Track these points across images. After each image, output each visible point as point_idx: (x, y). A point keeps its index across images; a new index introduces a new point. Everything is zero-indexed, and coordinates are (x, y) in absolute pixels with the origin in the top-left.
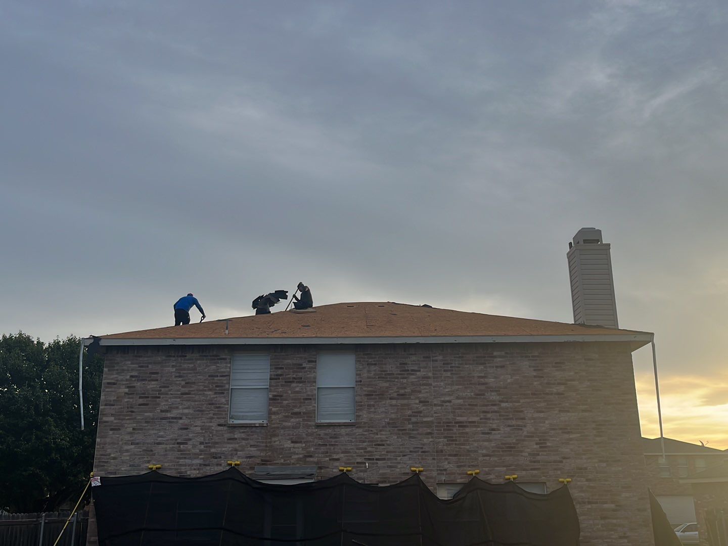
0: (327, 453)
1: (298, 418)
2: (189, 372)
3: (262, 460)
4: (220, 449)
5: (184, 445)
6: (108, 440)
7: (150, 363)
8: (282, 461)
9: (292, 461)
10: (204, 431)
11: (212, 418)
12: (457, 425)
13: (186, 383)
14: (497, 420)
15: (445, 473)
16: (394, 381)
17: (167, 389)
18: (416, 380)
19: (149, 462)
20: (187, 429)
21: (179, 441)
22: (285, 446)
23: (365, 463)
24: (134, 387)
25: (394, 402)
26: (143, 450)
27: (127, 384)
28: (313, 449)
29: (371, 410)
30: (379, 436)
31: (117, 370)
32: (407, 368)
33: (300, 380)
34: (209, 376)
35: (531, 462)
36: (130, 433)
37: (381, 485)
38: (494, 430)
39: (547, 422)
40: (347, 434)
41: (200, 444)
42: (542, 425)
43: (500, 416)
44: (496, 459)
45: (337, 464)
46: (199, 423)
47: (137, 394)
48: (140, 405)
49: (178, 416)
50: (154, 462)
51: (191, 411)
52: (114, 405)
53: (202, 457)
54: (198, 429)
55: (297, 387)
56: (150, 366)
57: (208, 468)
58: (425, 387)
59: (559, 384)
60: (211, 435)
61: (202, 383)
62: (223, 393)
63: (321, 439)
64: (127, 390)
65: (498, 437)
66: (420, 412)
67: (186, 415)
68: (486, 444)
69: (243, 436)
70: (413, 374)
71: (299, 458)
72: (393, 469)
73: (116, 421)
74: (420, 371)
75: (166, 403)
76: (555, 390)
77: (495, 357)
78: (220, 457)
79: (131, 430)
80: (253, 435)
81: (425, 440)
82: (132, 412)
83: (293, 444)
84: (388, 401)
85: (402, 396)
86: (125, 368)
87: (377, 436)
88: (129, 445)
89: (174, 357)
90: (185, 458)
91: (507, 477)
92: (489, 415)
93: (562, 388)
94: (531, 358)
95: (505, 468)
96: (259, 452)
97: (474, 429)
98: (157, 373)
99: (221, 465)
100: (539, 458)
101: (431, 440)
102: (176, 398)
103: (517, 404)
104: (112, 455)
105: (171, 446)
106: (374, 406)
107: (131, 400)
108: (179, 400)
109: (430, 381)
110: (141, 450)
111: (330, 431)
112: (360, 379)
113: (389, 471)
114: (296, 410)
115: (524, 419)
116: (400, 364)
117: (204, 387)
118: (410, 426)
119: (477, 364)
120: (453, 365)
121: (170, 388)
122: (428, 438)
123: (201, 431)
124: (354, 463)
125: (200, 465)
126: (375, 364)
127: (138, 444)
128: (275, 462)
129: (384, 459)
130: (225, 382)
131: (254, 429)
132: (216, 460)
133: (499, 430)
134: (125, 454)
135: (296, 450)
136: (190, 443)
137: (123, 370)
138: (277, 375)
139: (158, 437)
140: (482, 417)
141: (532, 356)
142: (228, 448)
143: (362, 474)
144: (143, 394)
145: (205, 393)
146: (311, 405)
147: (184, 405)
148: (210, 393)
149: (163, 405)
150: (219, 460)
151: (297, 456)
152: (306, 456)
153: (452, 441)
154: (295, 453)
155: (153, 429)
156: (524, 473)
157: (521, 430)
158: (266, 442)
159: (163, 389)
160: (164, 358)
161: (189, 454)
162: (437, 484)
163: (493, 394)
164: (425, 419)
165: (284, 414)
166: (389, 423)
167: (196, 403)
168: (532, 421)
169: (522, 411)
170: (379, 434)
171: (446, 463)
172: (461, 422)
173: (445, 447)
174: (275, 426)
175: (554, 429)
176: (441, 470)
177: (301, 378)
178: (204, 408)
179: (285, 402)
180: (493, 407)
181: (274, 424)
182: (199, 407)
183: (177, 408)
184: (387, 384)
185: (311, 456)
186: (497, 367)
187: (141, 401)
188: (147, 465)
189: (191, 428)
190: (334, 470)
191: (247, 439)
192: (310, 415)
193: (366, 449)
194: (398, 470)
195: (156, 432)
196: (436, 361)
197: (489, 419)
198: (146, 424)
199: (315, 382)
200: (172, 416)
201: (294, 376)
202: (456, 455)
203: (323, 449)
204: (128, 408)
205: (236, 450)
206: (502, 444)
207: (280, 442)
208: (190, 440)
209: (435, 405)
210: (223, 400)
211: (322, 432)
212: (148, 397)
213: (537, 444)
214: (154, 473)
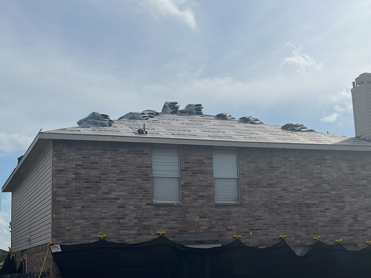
0: (224, 225)
1: (203, 200)
2: (121, 163)
3: (180, 231)
4: (149, 223)
5: (123, 220)
6: (62, 216)
7: (91, 155)
8: (194, 231)
9: (201, 231)
10: (136, 209)
11: (142, 199)
12: (305, 206)
13: (120, 172)
14: (329, 203)
15: (299, 238)
16: (265, 175)
17: (106, 176)
18: (279, 174)
19: (96, 233)
20: (123, 207)
21: (118, 216)
22: (196, 220)
23: (249, 232)
24: (80, 174)
25: (265, 189)
26: (92, 224)
27: (73, 171)
28: (214, 223)
29: (251, 195)
30: (257, 214)
31: (65, 159)
32: (272, 166)
33: (202, 172)
34: (138, 167)
35: (349, 230)
36: (79, 210)
37: (259, 247)
38: (327, 209)
39: (357, 204)
40: (236, 212)
41: (134, 219)
42: (355, 206)
43: (331, 200)
44: (329, 229)
45: (231, 233)
46: (132, 202)
47: (82, 179)
48: (86, 188)
49: (116, 197)
50: (101, 233)
51: (125, 193)
52: (64, 188)
53: (136, 228)
54: (132, 207)
55: (201, 177)
56: (91, 157)
57: (142, 237)
58: (285, 179)
59: (364, 179)
60: (142, 212)
61: (133, 171)
62: (149, 180)
63: (219, 215)
64: (74, 176)
65: (330, 214)
66: (282, 197)
67: (122, 196)
68: (323, 219)
69: (165, 212)
70: (276, 170)
71: (205, 229)
72: (267, 236)
73: (67, 201)
74: (280, 168)
75: (106, 187)
76: (361, 183)
77: (326, 160)
78: (150, 229)
79: (79, 207)
80: (172, 212)
81: (286, 216)
82: (80, 193)
83: (200, 219)
84: (262, 189)
85: (271, 185)
86: (71, 158)
87: (256, 214)
88: (80, 220)
89: (109, 150)
90: (124, 230)
91: (337, 241)
92: (324, 199)
93: (365, 182)
94: (347, 161)
95: (334, 235)
96: (177, 225)
97: (316, 209)
98: (97, 163)
99: (150, 234)
100: (353, 228)
101: (289, 216)
102: (112, 183)
103: (341, 192)
104: (67, 228)
105: (113, 220)
106: (253, 192)
107: (78, 184)
108: (115, 184)
109: (288, 175)
110: (89, 223)
111: (224, 209)
112: (242, 173)
113: (265, 238)
114: (201, 194)
115: (344, 202)
116: (269, 163)
117: (134, 175)
118: (277, 206)
119: (316, 164)
120: (302, 164)
121: (108, 175)
122: (288, 215)
123: (134, 209)
124: (242, 232)
125: (136, 234)
126: (252, 162)
127: (86, 219)
128: (189, 232)
129: (261, 229)
130: (149, 172)
131: (173, 208)
132: (147, 231)
133: (330, 209)
134: (76, 227)
135: (203, 223)
136: (126, 217)
137: (70, 160)
138: (186, 168)
139: (102, 213)
140: (320, 200)
141: (348, 160)
142: (155, 221)
143: (248, 240)
144: (88, 179)
145: (136, 179)
146: (211, 191)
147: (120, 189)
148: (139, 180)
149: (104, 188)
150: (149, 230)
151: (203, 228)
152: (209, 227)
153: (302, 216)
154: (202, 226)
155: (97, 208)
156: (345, 238)
157: (343, 209)
158: (182, 217)
159: (103, 176)
160: (102, 151)
161: (127, 226)
162: (295, 246)
163: (326, 185)
164: (286, 202)
165: (193, 197)
166: (263, 204)
167: (129, 187)
168: (349, 204)
169: (343, 197)
170: (257, 212)
171: (299, 232)
172: (308, 204)
173: (299, 221)
174: (188, 205)
175: (361, 209)
176: (296, 237)
177: (203, 171)
178: (135, 192)
179: (193, 188)
180: (327, 194)
181: (187, 204)
182: (132, 191)
183: (115, 191)
184: (260, 177)
185: (213, 228)
186: (328, 167)
187: (86, 185)
188: (96, 235)
189: (127, 207)
190: (229, 238)
191: (168, 215)
192: (211, 197)
193: (249, 222)
194: (270, 237)
195: (100, 209)
196: (291, 161)
197: (324, 202)
198: (92, 203)
199: (213, 174)
200: (112, 197)
201: (198, 169)
202: (305, 226)
203: (221, 222)
204: (76, 190)
205: (161, 223)
206: (333, 218)
207: (191, 217)
208: (127, 215)
209: (292, 192)
210: (149, 185)
211: (220, 210)
212: (91, 182)
213: (352, 219)
214: (102, 241)
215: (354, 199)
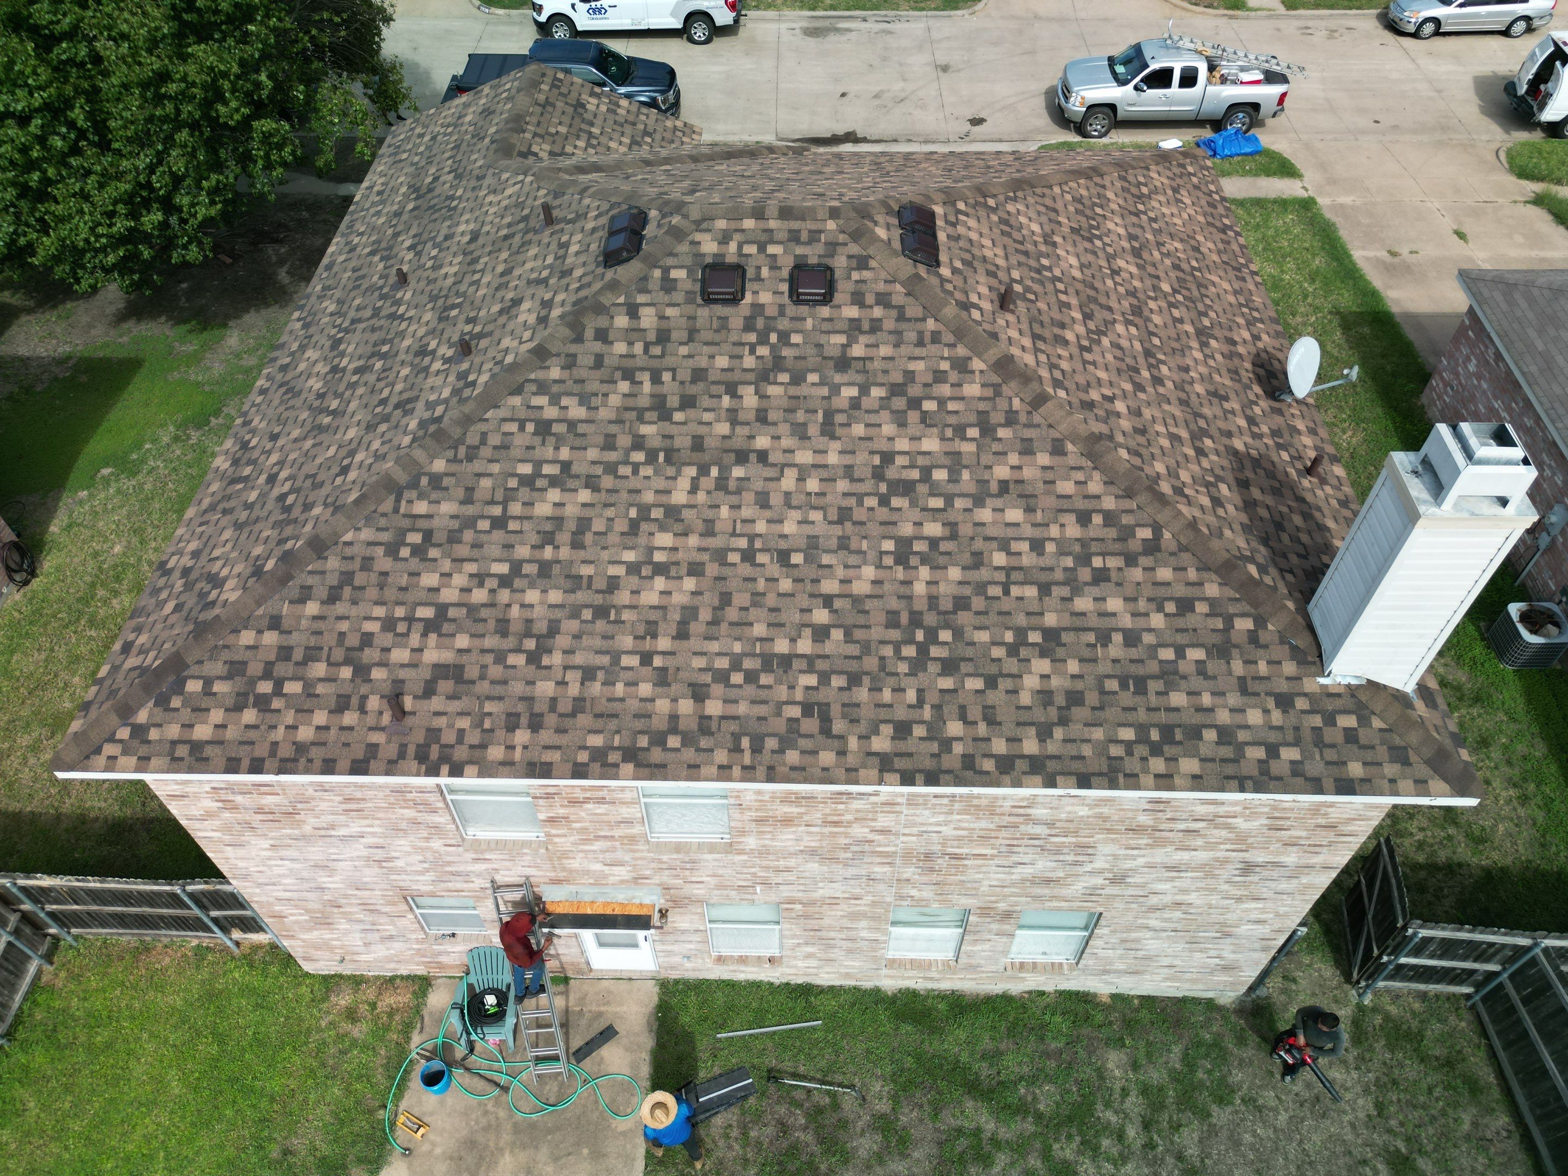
0: (678, 876)
1: (609, 841)
3: (551, 880)
4: (461, 868)
5: (390, 863)
6: (231, 855)
8: (591, 881)
9: (611, 882)
10: (419, 851)
12: (946, 857)
13: (346, 799)
15: (910, 899)
17: (308, 805)
18: (868, 806)
21: (375, 859)
22: (593, 868)
23: (754, 887)
25: (815, 829)
27: (212, 797)
28: (649, 872)
30: (782, 863)
35: (1084, 894)
36: (268, 850)
38: (1022, 864)
40: (715, 860)
45: (699, 886)
46: (403, 842)
47: (245, 809)
48: (263, 821)
49: (354, 834)
51: (378, 830)
52: (207, 820)
55: (598, 808)
58: (886, 815)
59: (1196, 820)
60: (436, 855)
64: (219, 804)
65: (1028, 870)
66: (871, 841)
68: (1001, 876)
69: (503, 857)
71: (623, 879)
72: (809, 893)
73: (227, 837)
75: (318, 820)
76: (1181, 827)
79: (266, 846)
81: (877, 869)
83: (607, 867)
88: (277, 860)
92: (1018, 849)
96: (542, 873)
97: (982, 861)
99: (472, 882)
101: (888, 869)
104: (253, 869)
105: (362, 863)
106: (770, 832)
113: (802, 894)
114: (604, 833)
117: (389, 805)
124: (732, 887)
125: (434, 881)
127: (293, 860)
129: (791, 884)
132: (461, 878)
135: (616, 873)
139: (329, 854)
142: (478, 867)
143: (749, 896)
145: (395, 810)
148: (406, 811)
150: (466, 877)
151: (618, 878)
152: (636, 878)
154: (614, 875)
158: (552, 864)
161: (405, 871)
164: (880, 849)
165: (578, 837)
171: (915, 891)
172: (955, 854)
174: (565, 849)
175: (1150, 867)
176: (902, 897)
179: (576, 825)
181: (561, 847)
185: (647, 878)
187: (261, 817)
190: (695, 891)
191: (513, 860)
192: (634, 839)
193: (755, 874)
195: (320, 849)
197: (1017, 852)
200: (341, 834)
202: (935, 885)
205: (495, 870)
207: (580, 864)
209: (905, 835)
210: (441, 820)
215: (1135, 852)
